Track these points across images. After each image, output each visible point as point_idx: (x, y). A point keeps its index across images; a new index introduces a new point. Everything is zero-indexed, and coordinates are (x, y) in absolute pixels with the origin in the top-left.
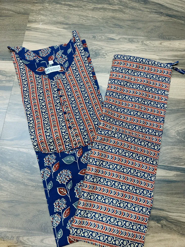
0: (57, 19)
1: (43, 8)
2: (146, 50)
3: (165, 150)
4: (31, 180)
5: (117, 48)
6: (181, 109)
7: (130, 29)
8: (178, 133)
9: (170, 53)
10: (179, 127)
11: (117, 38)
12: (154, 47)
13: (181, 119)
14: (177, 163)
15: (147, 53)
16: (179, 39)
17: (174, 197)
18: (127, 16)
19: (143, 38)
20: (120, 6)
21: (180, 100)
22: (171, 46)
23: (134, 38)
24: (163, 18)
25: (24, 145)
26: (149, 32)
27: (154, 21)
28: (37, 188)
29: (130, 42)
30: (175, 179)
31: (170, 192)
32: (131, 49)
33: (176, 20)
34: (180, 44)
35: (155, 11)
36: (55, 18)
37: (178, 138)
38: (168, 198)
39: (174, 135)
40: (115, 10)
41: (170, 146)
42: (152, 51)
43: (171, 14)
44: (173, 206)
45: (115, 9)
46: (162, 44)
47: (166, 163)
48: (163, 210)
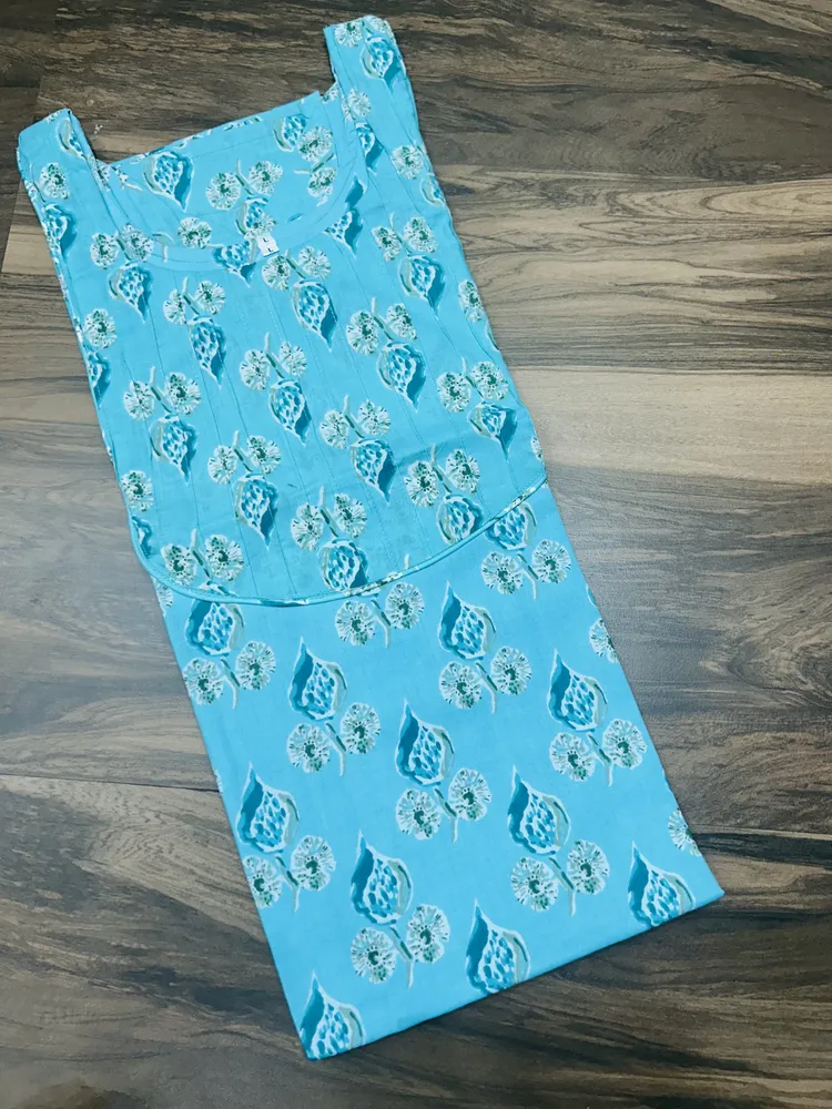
0: (178, 100)
1: (105, 46)
2: (630, 237)
3: (745, 752)
4: (67, 940)
5: (485, 238)
6: (818, 535)
7: (547, 133)
8: (809, 664)
9: (752, 247)
10: (809, 632)
11: (481, 184)
12: (674, 220)
13: (822, 587)
14: (806, 817)
15: (637, 252)
16: (798, 177)
17: (796, 999)
18: (530, 66)
19: (613, 176)
20: (495, 20)
21: (809, 487)
22: (760, 211)
23: (568, 180)
24: (713, 70)
25: (27, 760)
26: (644, 145)
27: (668, 90)
28: (96, 981)
29: (550, 199)
30: (797, 902)
31: (778, 972)
32: (557, 238)
33: (777, 75)
34: (801, 200)
35: (669, 34)
36: (170, 97)
37: (810, 687)
38: (769, 1005)
39: (786, 671)
40: (470, 41)
41: (768, 734)
42: (664, 244)
43: (752, 47)
44: (795, 1043)
45: (472, 37)
46: (713, 204)
47: (752, 823)
48: (742, 1067)
